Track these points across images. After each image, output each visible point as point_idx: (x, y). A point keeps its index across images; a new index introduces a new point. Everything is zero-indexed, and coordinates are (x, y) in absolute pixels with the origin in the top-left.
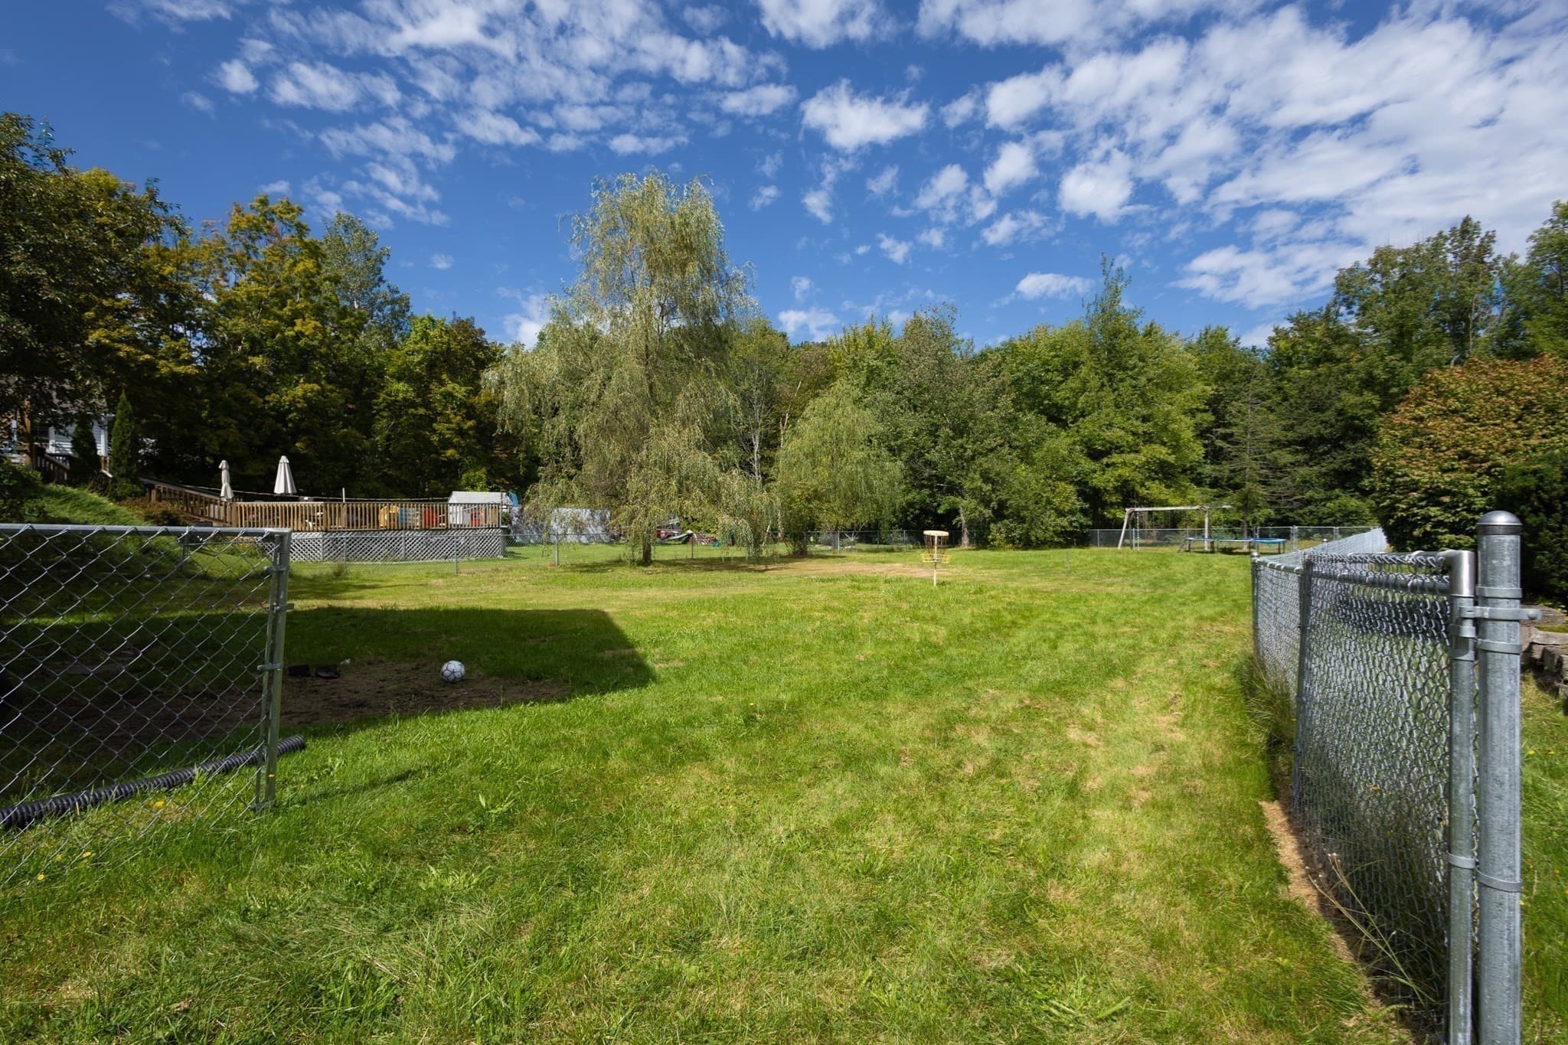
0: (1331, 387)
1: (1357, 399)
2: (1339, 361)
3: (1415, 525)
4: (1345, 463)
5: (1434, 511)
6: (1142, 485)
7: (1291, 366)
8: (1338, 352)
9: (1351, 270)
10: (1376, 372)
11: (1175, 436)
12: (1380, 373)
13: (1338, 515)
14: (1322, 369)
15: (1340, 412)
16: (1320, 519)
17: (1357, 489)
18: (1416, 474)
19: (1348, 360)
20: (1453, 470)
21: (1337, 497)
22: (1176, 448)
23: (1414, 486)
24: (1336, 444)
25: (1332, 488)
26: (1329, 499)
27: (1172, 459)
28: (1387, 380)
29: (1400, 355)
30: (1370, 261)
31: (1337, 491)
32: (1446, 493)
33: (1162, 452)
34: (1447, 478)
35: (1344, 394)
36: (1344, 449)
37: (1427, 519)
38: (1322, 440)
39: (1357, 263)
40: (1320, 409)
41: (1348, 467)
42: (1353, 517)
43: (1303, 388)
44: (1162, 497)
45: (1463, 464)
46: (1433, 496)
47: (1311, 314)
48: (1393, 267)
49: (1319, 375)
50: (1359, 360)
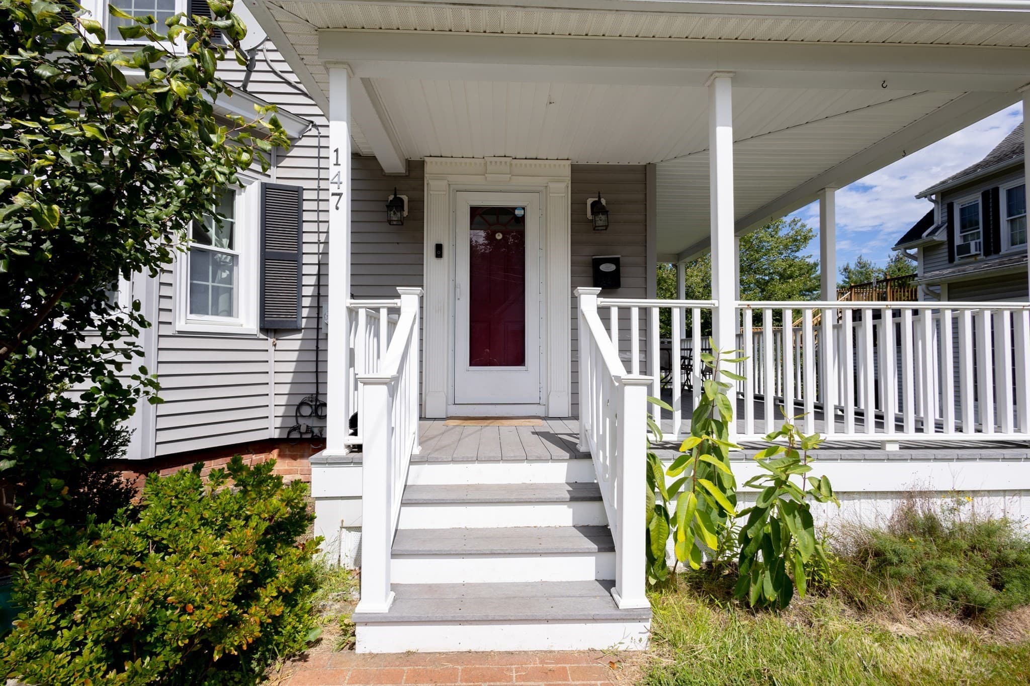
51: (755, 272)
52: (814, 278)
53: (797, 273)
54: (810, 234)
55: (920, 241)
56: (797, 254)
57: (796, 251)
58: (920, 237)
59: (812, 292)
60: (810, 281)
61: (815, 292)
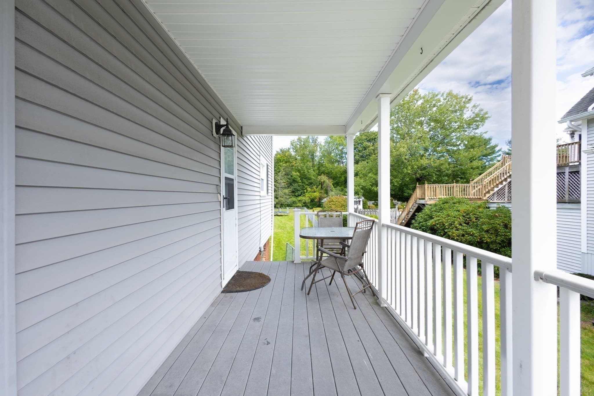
0: (290, 169)
1: (295, 174)
10: (299, 167)
15: (292, 176)
19: (293, 163)
24: (291, 184)
28: (301, 170)
31: (291, 196)
35: (292, 172)
47: (285, 149)
50: (295, 164)
51: (447, 145)
52: (489, 148)
53: (477, 144)
54: (487, 116)
55: (585, 114)
56: (477, 131)
57: (476, 129)
58: (586, 110)
59: (487, 157)
60: (486, 150)
61: (489, 157)
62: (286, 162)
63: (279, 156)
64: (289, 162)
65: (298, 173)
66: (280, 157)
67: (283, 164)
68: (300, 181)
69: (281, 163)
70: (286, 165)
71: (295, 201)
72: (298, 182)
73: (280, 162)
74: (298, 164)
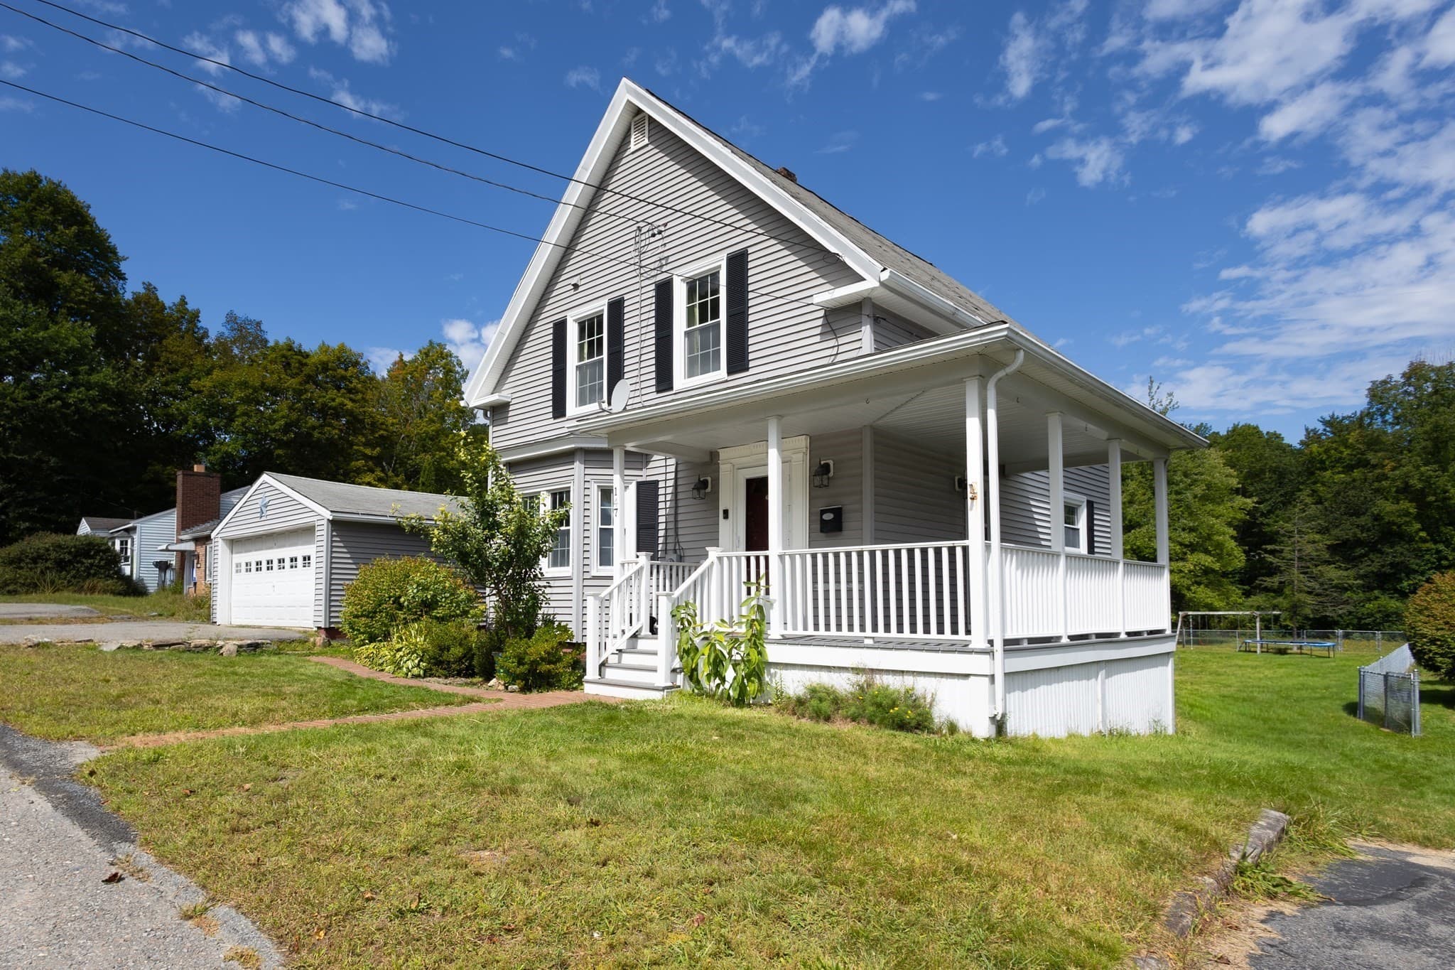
0: (1368, 493)
1: (1395, 507)
2: (1374, 467)
3: (1425, 653)
4: (1383, 566)
5: (1433, 648)
6: (1189, 589)
7: (1325, 469)
8: (1372, 458)
9: (1384, 382)
10: (1411, 482)
11: (1219, 546)
12: (1416, 483)
13: (1378, 615)
14: (1356, 473)
15: (1377, 518)
16: (1360, 619)
17: (1396, 591)
18: (1425, 631)
19: (1383, 466)
20: (1442, 629)
21: (1376, 598)
22: (1219, 555)
23: (1424, 636)
24: (1373, 547)
25: (1370, 589)
26: (1369, 600)
27: (1217, 566)
28: (1422, 490)
29: (1435, 466)
30: (1404, 375)
31: (1376, 592)
32: (1439, 640)
33: (1207, 560)
34: (1439, 633)
35: (1380, 502)
36: (1382, 553)
37: (1430, 651)
38: (1359, 543)
39: (1390, 377)
40: (1357, 514)
41: (1388, 570)
42: (1394, 618)
43: (1338, 493)
44: (1209, 601)
45: (1447, 627)
46: (1433, 641)
47: (1344, 418)
48: (1426, 382)
49: (1354, 480)
50: (1394, 469)
62: (1349, 468)
63: (1315, 448)
64: (1363, 464)
65: (1405, 505)
66: (1321, 450)
67: (1336, 477)
68: (1423, 534)
69: (1328, 473)
70: (1349, 479)
71: (1396, 613)
72: (1411, 539)
73: (1320, 469)
74: (1410, 467)
